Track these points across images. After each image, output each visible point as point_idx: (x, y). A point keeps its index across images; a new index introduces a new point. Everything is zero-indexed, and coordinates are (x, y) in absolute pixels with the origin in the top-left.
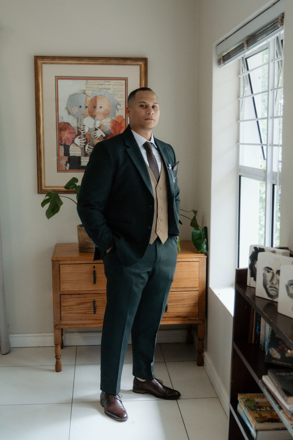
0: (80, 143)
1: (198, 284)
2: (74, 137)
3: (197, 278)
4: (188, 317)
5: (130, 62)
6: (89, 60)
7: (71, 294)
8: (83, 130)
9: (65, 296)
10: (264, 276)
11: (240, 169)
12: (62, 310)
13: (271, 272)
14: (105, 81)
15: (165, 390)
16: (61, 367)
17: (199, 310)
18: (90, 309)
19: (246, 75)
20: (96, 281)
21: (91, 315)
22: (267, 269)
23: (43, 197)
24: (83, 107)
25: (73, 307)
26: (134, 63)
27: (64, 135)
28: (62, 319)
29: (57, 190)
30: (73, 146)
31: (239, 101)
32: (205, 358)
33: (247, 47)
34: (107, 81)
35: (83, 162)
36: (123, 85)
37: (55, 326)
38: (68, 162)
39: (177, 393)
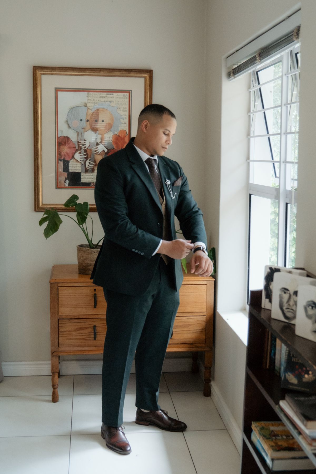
0: (81, 158)
1: (205, 309)
2: (74, 151)
3: (204, 302)
4: (194, 344)
5: (135, 74)
6: (91, 72)
7: (70, 318)
8: (83, 145)
9: (64, 321)
10: (281, 297)
11: (250, 187)
12: (60, 335)
13: (288, 293)
14: (108, 93)
15: (170, 422)
16: (59, 397)
17: (206, 336)
18: (90, 335)
19: (256, 89)
20: (97, 305)
21: (90, 341)
22: (283, 290)
23: (41, 215)
24: (84, 120)
25: (72, 332)
26: (138, 75)
27: (63, 149)
28: (60, 345)
29: (56, 207)
30: (73, 161)
31: (250, 116)
32: (212, 387)
33: (260, 61)
34: (110, 93)
35: (84, 178)
36: (127, 98)
37: (53, 353)
38: (67, 178)
39: (183, 425)
